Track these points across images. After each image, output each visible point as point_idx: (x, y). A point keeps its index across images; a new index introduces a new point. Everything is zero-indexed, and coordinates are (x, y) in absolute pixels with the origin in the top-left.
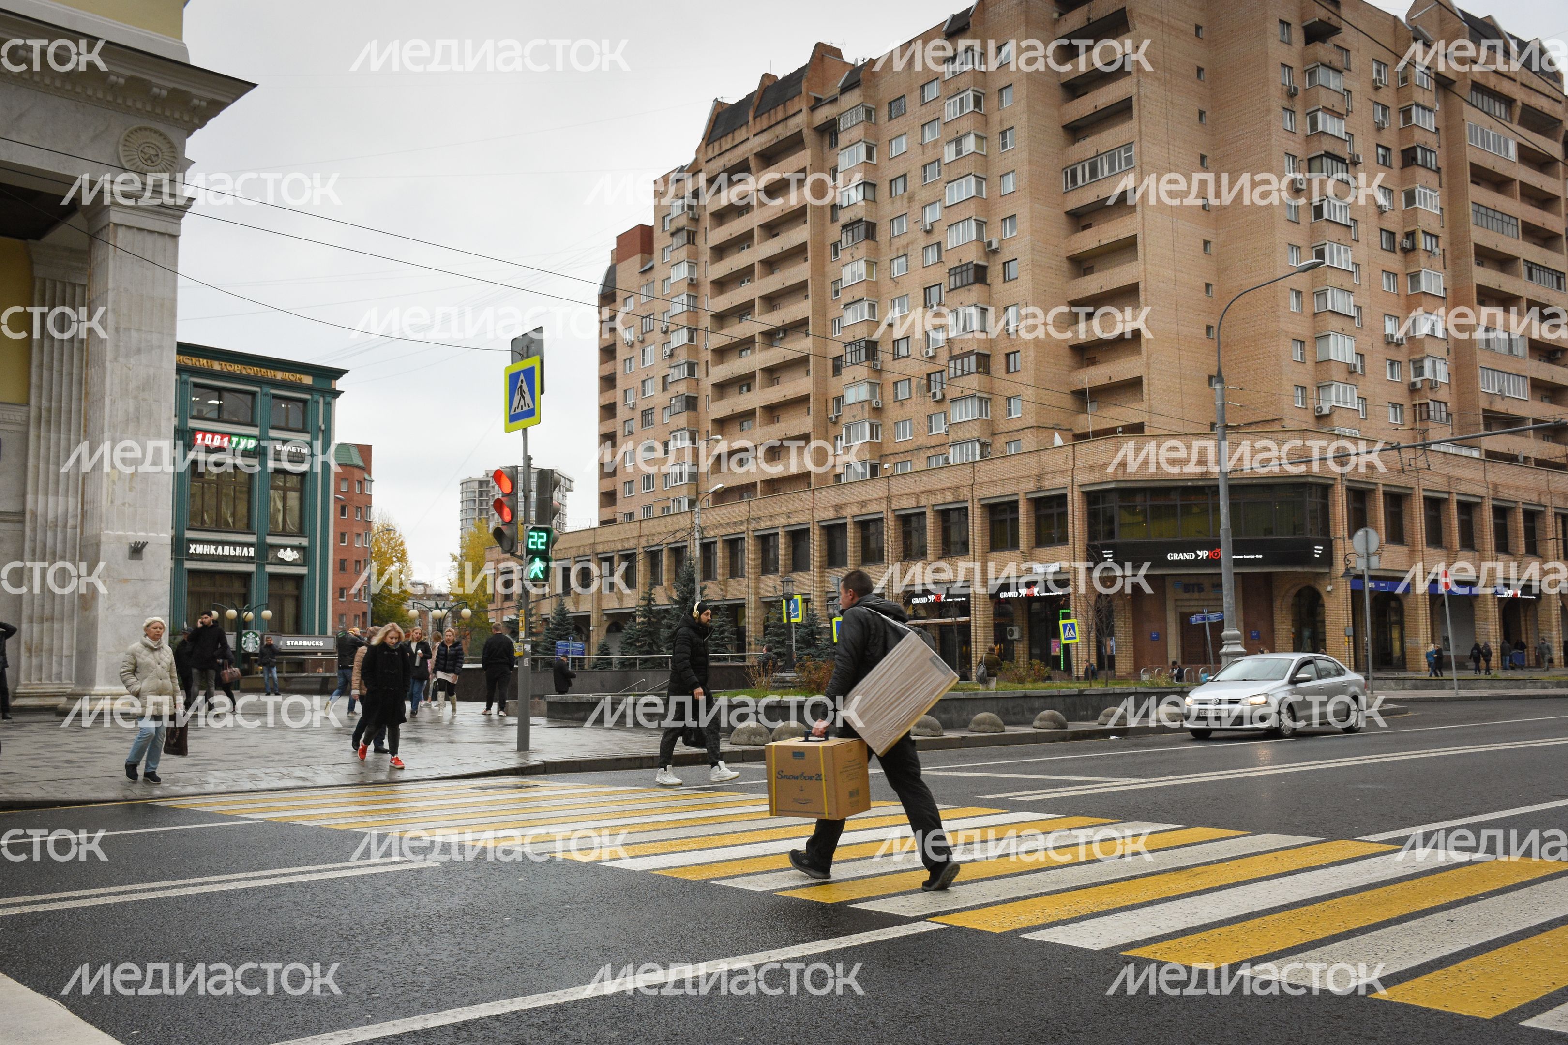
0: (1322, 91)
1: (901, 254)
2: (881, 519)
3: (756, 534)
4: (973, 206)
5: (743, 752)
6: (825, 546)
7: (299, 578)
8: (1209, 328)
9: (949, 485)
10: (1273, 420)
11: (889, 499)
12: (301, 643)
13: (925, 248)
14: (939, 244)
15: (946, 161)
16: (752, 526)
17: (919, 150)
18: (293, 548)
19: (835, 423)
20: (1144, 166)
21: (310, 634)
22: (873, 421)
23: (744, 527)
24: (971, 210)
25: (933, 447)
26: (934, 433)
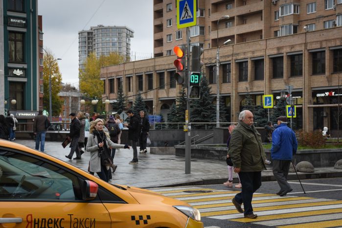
2: (302, 54)
3: (236, 61)
6: (272, 68)
7: (23, 84)
9: (338, 37)
11: (306, 44)
12: (25, 114)
16: (234, 58)
18: (20, 69)
19: (275, 5)
21: (29, 111)
22: (295, 3)
23: (230, 58)
25: (327, 16)
26: (328, 9)
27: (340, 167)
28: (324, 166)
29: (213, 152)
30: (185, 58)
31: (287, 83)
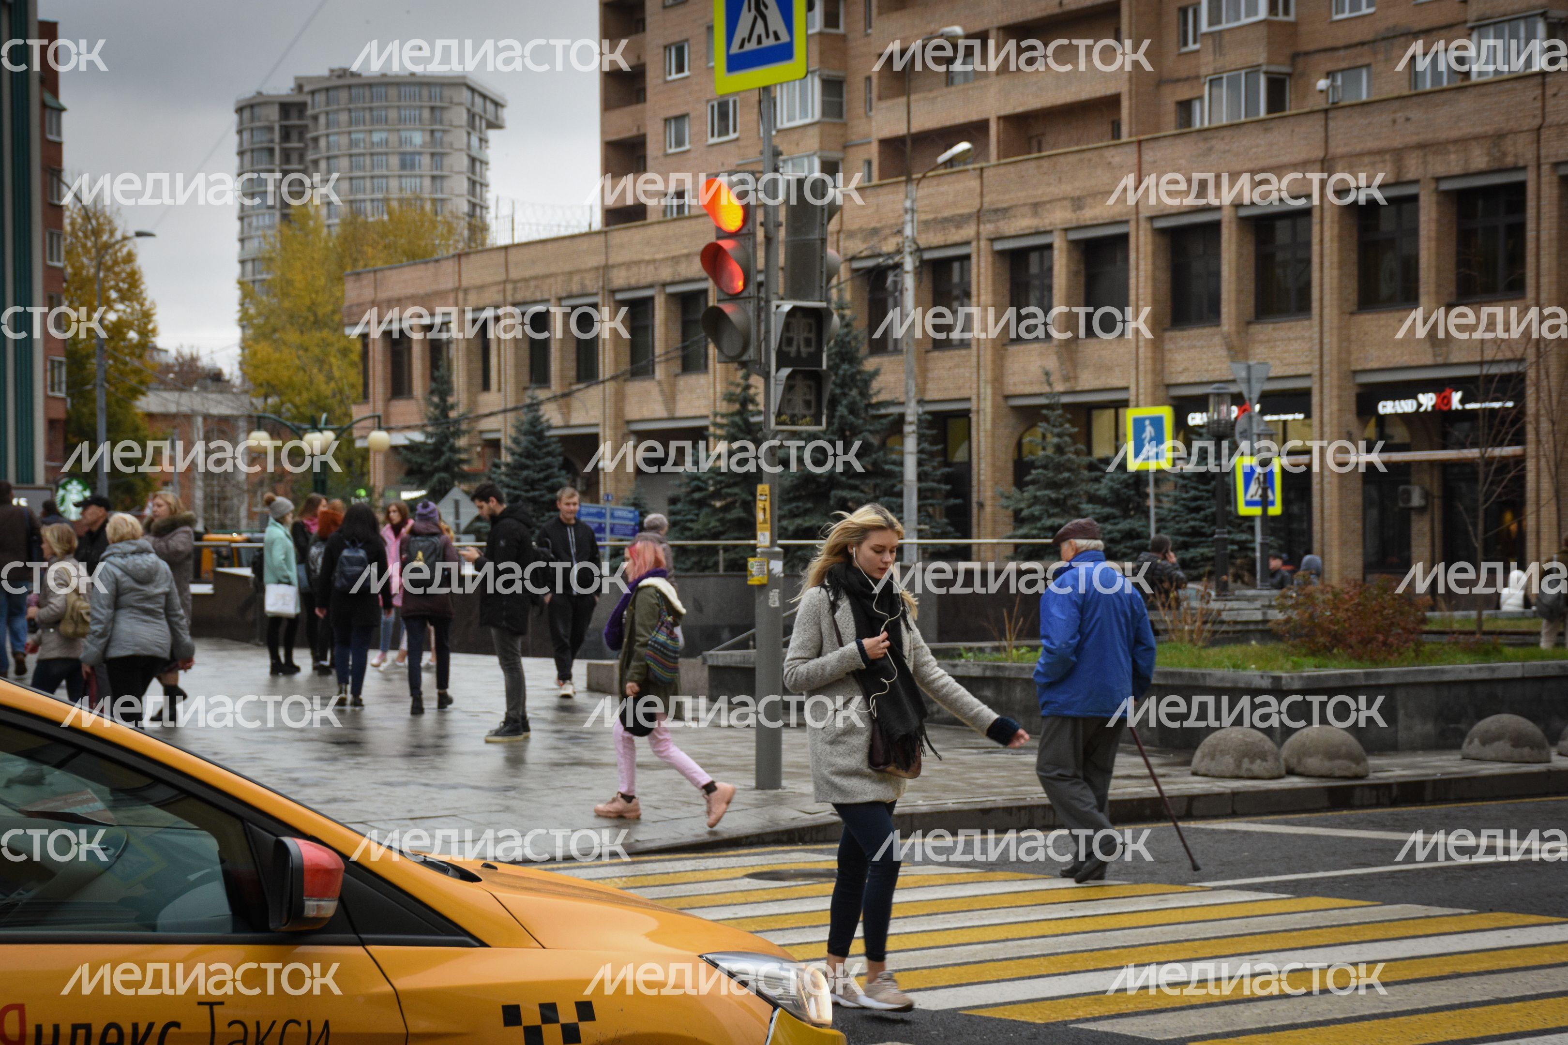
2: (1308, 212)
3: (999, 246)
5: (1235, 794)
6: (1165, 277)
11: (1327, 164)
16: (988, 229)
23: (968, 232)
25: (1427, 31)
27: (1489, 751)
28: (1413, 748)
30: (754, 234)
31: (1236, 352)
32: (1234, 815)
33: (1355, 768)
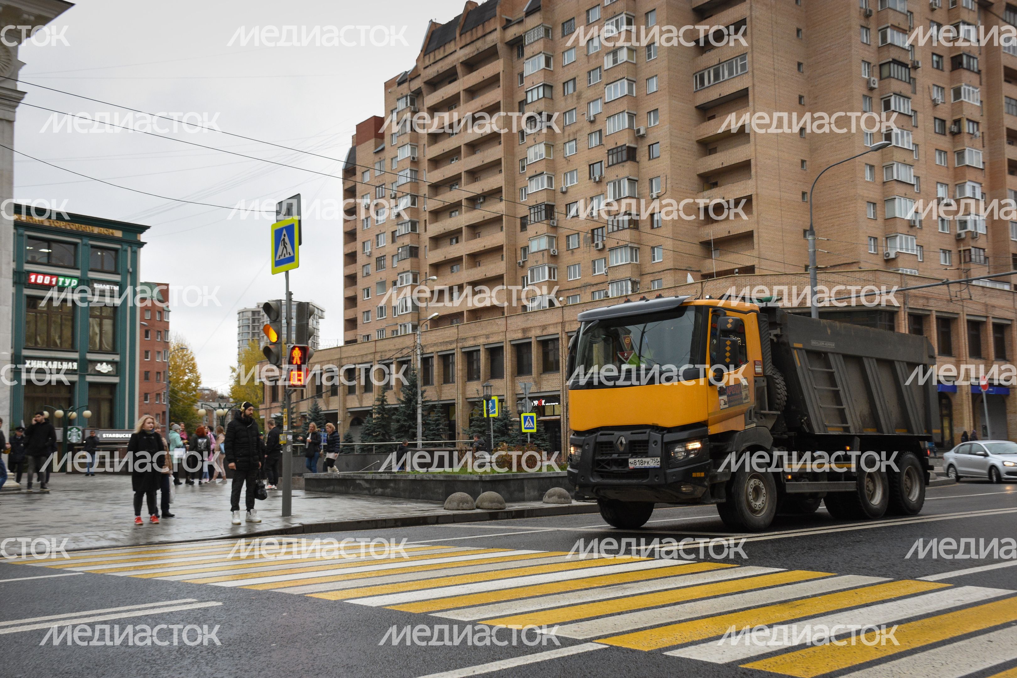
0: (891, 13)
1: (571, 138)
2: (557, 339)
3: (463, 350)
4: (626, 102)
5: (455, 515)
6: (515, 360)
7: (113, 386)
8: (804, 194)
10: (853, 263)
11: (563, 324)
12: (114, 436)
13: (590, 134)
14: (600, 131)
15: (606, 68)
16: (460, 345)
17: (585, 60)
18: (108, 362)
19: (522, 267)
20: (755, 71)
21: (121, 429)
22: (551, 265)
23: (454, 346)
24: (624, 105)
25: (596, 284)
26: (597, 274)
27: (551, 500)
28: (530, 500)
29: (361, 482)
31: (538, 383)
32: (454, 522)
33: (502, 506)
